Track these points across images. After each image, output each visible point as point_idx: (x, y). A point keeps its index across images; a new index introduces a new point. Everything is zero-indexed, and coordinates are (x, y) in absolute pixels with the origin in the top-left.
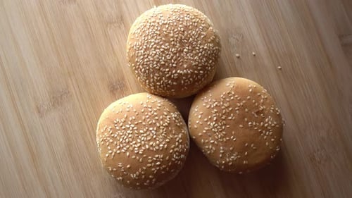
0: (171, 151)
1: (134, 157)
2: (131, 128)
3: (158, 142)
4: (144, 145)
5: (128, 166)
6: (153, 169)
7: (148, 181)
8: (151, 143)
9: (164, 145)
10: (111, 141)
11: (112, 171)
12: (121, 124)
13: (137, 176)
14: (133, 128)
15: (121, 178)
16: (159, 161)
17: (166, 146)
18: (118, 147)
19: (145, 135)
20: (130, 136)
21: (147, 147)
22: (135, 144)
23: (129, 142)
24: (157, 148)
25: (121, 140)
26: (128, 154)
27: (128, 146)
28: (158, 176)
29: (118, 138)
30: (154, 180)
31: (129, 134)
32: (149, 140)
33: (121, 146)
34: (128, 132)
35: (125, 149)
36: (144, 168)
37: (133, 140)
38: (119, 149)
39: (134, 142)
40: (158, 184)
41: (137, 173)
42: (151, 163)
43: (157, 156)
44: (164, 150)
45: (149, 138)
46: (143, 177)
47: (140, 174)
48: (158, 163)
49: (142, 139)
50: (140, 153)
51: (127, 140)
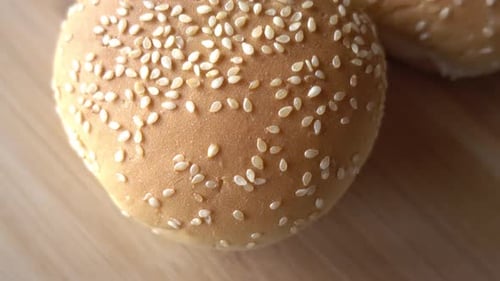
0: (337, 35)
1: (215, 106)
2: (161, 18)
3: (276, 21)
4: (235, 48)
5: (211, 150)
6: (305, 121)
7: (306, 178)
8: (256, 33)
9: (304, 20)
10: (110, 96)
11: (161, 203)
12: (121, 26)
13: (257, 175)
14: (167, 12)
15: (203, 213)
16: (314, 82)
17: (310, 24)
18: (144, 102)
19: (220, 15)
20: (170, 41)
21: (247, 49)
22: (201, 59)
23: (174, 66)
24: (285, 38)
25: (144, 72)
26: (190, 107)
27: (177, 82)
28: (333, 140)
29: (130, 73)
30: (323, 165)
31: (162, 38)
32: (247, 26)
33: (154, 91)
34: (158, 31)
35: (171, 94)
36: (273, 130)
37: (186, 51)
38: (152, 105)
39: (194, 56)
40: (341, 173)
41: (256, 161)
42: (288, 100)
43: (297, 67)
44: (314, 40)
45: (239, 21)
46: (282, 165)
47: (268, 162)
48: (313, 91)
49: (218, 31)
50: (232, 79)
51: (166, 63)
